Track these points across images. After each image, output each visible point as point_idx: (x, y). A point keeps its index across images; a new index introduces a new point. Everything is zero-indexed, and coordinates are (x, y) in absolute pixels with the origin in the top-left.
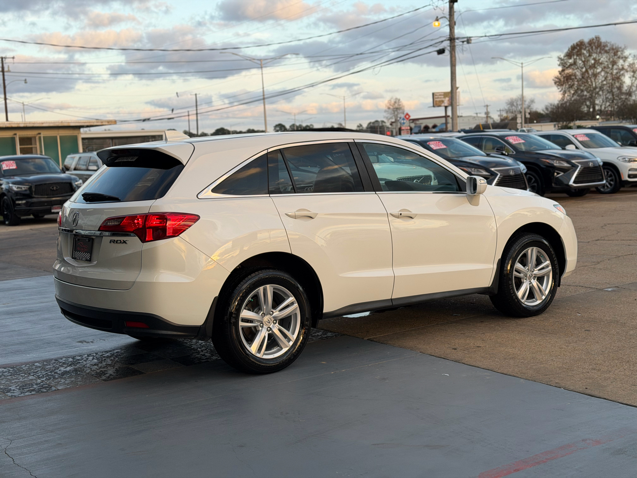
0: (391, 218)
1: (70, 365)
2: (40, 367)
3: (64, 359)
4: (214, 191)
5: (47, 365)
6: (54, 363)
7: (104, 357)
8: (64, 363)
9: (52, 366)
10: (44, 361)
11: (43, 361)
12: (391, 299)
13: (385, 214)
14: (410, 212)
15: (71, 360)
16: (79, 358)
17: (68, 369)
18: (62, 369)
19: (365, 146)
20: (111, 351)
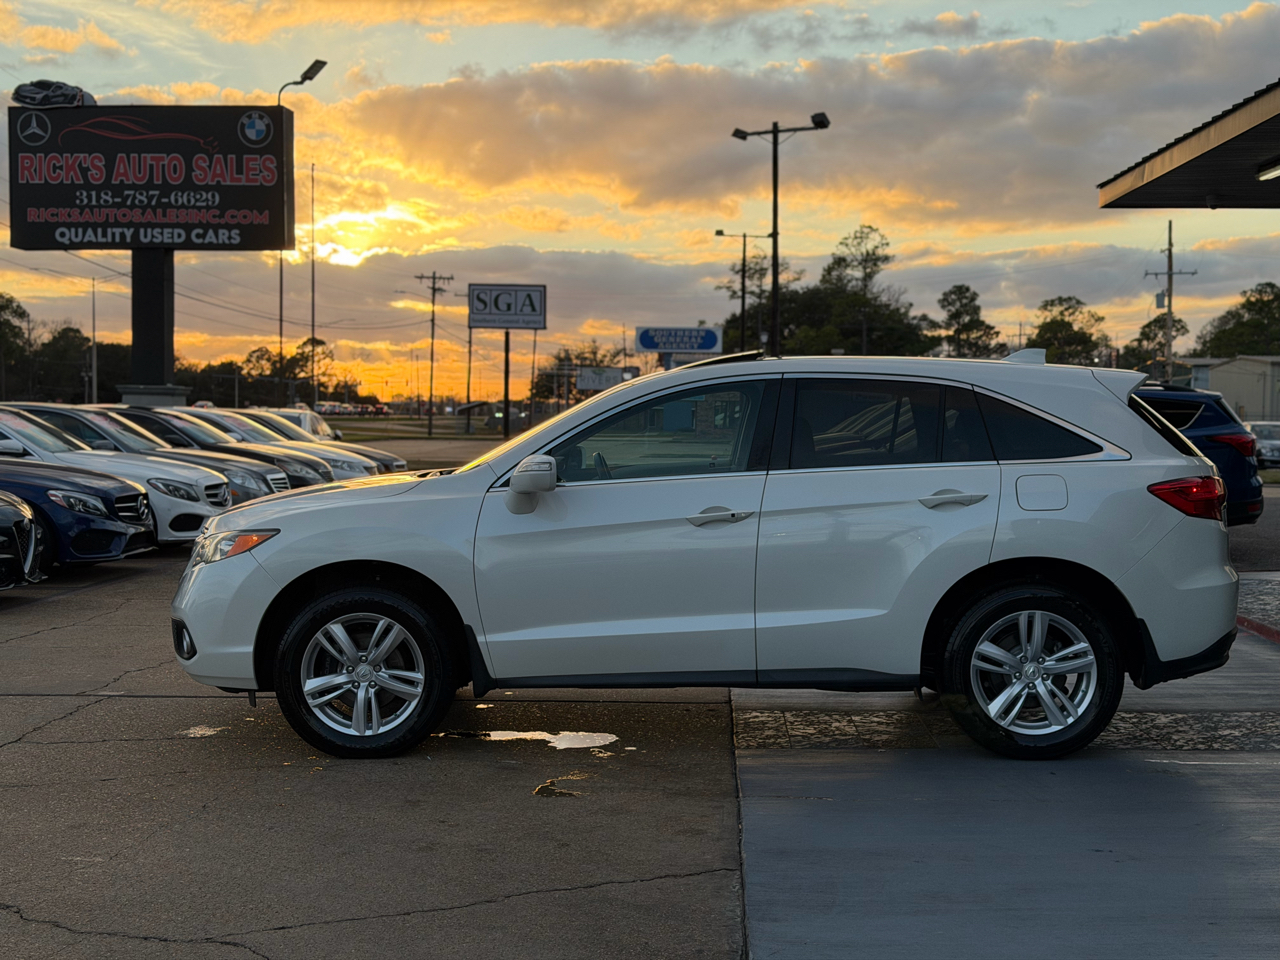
1: (1221, 736)
2: (1274, 741)
3: (1227, 748)
5: (1261, 743)
6: (1247, 744)
7: (1156, 740)
8: (1230, 741)
9: (1252, 740)
10: (1264, 750)
11: (1267, 751)
15: (1216, 746)
16: (1200, 746)
17: (1226, 732)
18: (1237, 734)
20: (1139, 748)
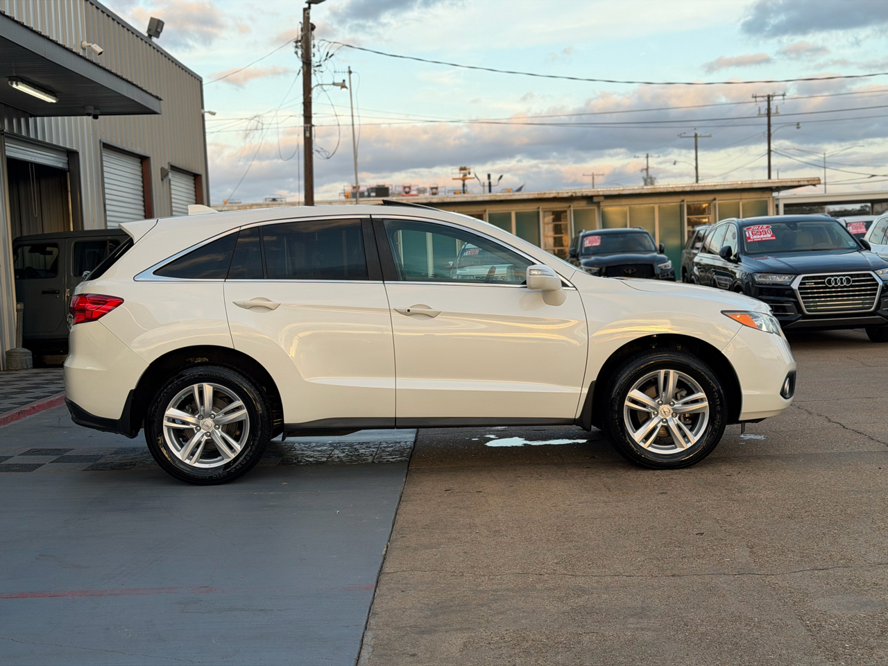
0: (395, 314)
4: (154, 273)
12: (396, 418)
13: (386, 309)
14: (430, 308)
19: (385, 222)
